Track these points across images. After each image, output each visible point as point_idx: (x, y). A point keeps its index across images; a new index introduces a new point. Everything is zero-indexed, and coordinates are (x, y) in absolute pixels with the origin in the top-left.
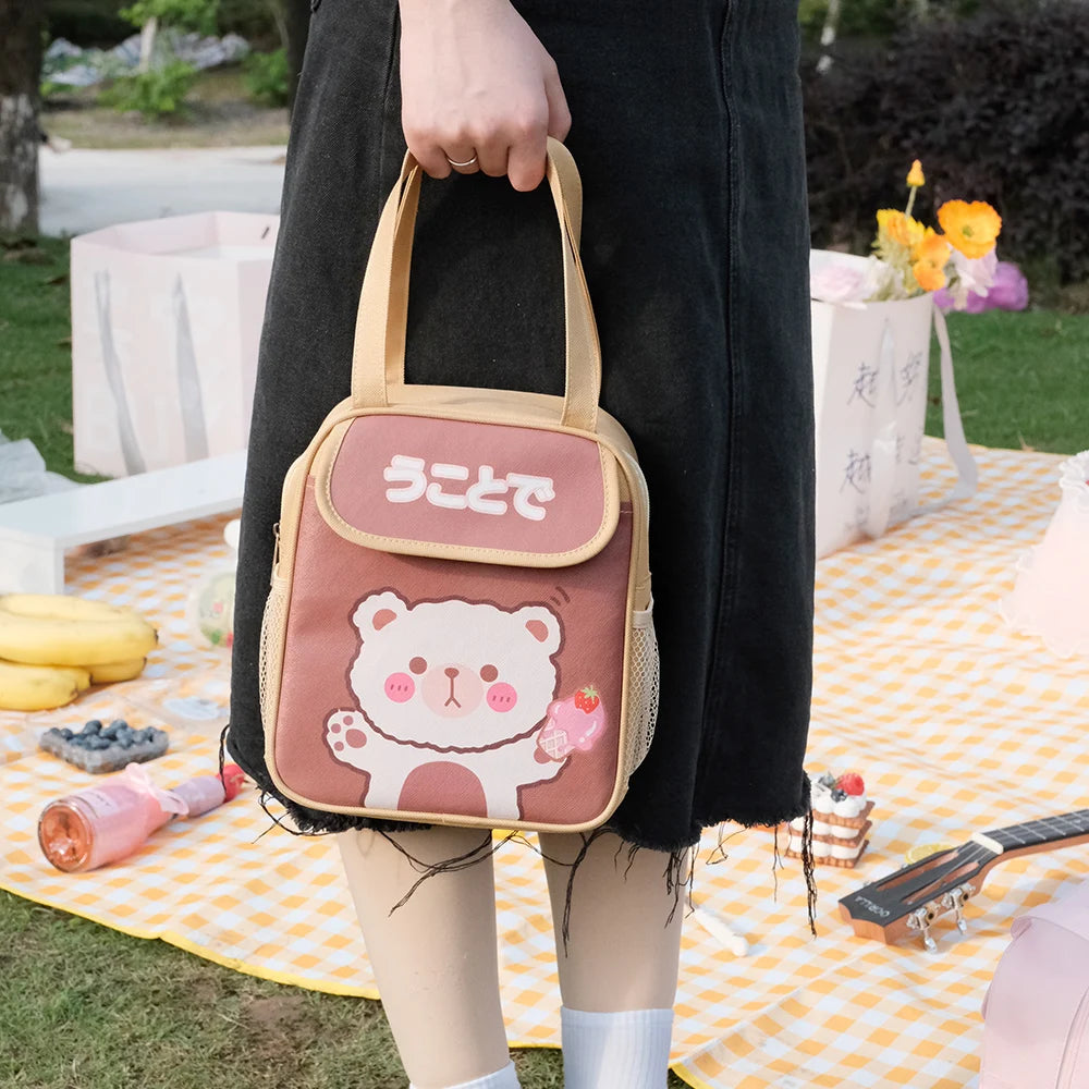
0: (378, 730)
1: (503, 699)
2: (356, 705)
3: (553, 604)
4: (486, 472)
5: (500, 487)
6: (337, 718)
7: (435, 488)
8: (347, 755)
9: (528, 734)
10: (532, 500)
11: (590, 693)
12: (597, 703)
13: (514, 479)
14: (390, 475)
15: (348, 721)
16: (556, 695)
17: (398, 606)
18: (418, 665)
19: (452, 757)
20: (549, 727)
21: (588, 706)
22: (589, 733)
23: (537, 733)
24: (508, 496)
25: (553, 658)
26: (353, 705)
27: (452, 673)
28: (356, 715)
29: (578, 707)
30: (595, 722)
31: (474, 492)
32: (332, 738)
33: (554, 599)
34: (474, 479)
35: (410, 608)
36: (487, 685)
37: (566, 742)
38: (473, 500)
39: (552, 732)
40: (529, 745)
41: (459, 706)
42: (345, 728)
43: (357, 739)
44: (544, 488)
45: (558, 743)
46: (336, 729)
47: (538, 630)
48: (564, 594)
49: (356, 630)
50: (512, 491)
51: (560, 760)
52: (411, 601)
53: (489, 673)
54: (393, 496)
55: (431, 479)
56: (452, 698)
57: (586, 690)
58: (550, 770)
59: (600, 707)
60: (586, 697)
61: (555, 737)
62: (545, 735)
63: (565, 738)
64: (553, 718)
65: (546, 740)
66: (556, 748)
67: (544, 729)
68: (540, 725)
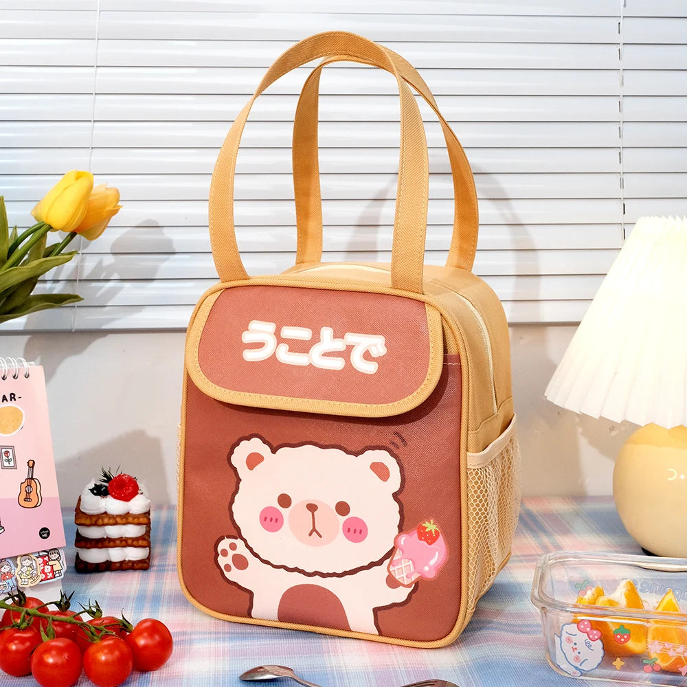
0: (256, 555)
1: (356, 531)
2: (237, 534)
3: (392, 447)
4: (327, 333)
5: (339, 345)
6: (224, 544)
7: (284, 348)
8: (234, 575)
9: (380, 563)
10: (367, 356)
11: (431, 526)
12: (437, 536)
13: (351, 338)
14: (247, 337)
15: (233, 547)
16: (401, 528)
17: (264, 450)
18: (285, 501)
19: (316, 581)
20: (397, 556)
21: (430, 539)
22: (433, 562)
23: (387, 562)
24: (346, 354)
25: (396, 496)
26: (236, 534)
27: (312, 508)
28: (239, 542)
29: (421, 539)
30: (437, 553)
31: (316, 350)
32: (222, 561)
34: (316, 339)
35: (274, 451)
36: (342, 519)
37: (412, 570)
38: (315, 358)
39: (399, 561)
40: (381, 572)
41: (321, 536)
42: (231, 553)
43: (241, 563)
44: (377, 344)
45: (405, 570)
46: (225, 553)
47: (380, 471)
48: (401, 437)
49: (235, 469)
50: (350, 348)
52: (275, 446)
53: (343, 508)
54: (250, 356)
55: (280, 340)
56: (314, 530)
57: (427, 524)
58: (400, 595)
59: (441, 539)
60: (427, 530)
61: (403, 566)
62: (394, 563)
63: (412, 566)
64: (401, 549)
65: (396, 568)
66: (405, 574)
67: (393, 558)
68: (389, 554)
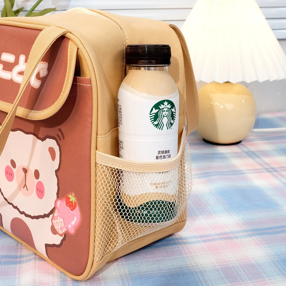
1: (40, 191)
3: (57, 138)
9: (48, 216)
11: (72, 198)
12: (76, 206)
18: (13, 164)
20: (56, 214)
21: (72, 207)
22: (73, 223)
23: (51, 216)
25: (56, 172)
29: (67, 206)
30: (75, 217)
33: (58, 136)
36: (36, 181)
37: (63, 225)
38: (14, 75)
39: (57, 217)
40: (48, 220)
41: (28, 190)
45: (60, 224)
48: (62, 134)
51: (61, 235)
53: (37, 174)
56: (25, 185)
57: (70, 196)
58: (57, 240)
59: (77, 208)
60: (70, 200)
61: (59, 221)
62: (55, 218)
63: (63, 222)
64: (57, 209)
65: (55, 221)
66: (59, 227)
67: (53, 215)
68: (52, 212)
